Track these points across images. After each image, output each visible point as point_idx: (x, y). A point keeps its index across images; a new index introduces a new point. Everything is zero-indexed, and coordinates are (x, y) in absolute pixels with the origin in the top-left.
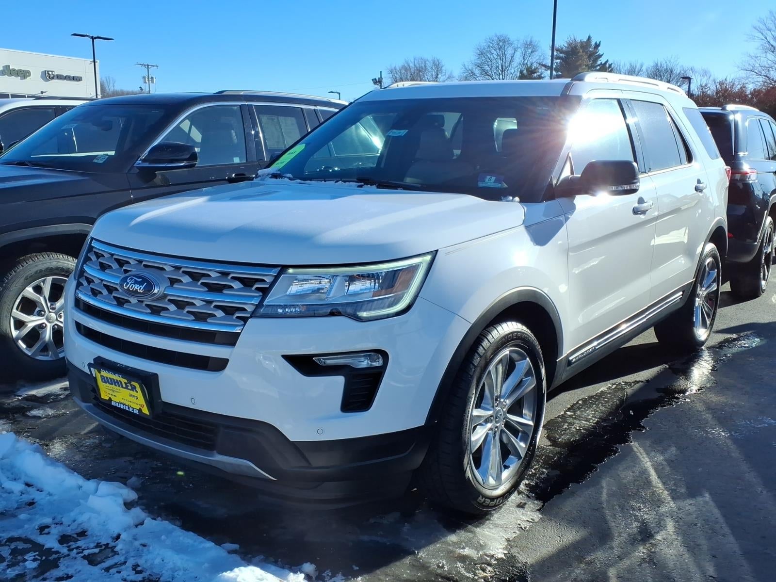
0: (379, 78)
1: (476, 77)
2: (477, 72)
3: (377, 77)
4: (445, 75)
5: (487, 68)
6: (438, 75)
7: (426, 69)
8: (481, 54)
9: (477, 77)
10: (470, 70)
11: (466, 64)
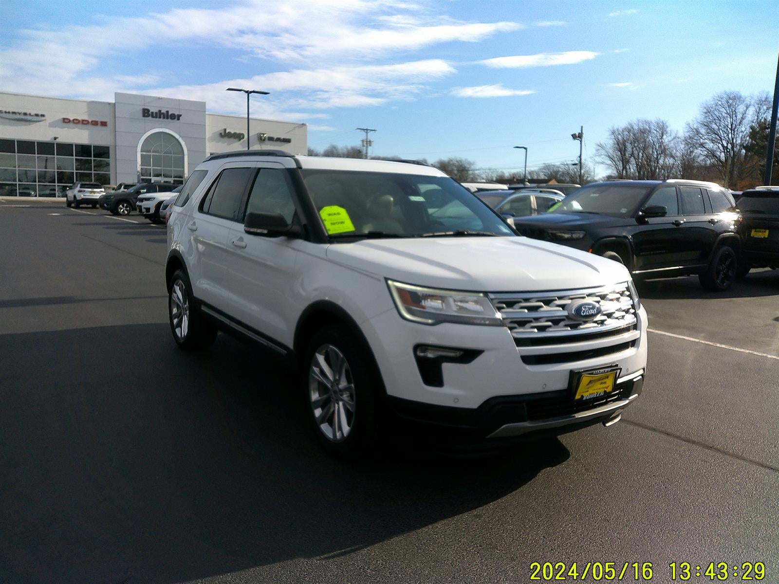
0: (579, 133)
1: (701, 136)
2: (703, 131)
3: (577, 132)
4: (671, 135)
5: (714, 126)
6: (663, 136)
7: (650, 131)
8: (708, 112)
9: (703, 136)
10: (695, 129)
11: (691, 123)
